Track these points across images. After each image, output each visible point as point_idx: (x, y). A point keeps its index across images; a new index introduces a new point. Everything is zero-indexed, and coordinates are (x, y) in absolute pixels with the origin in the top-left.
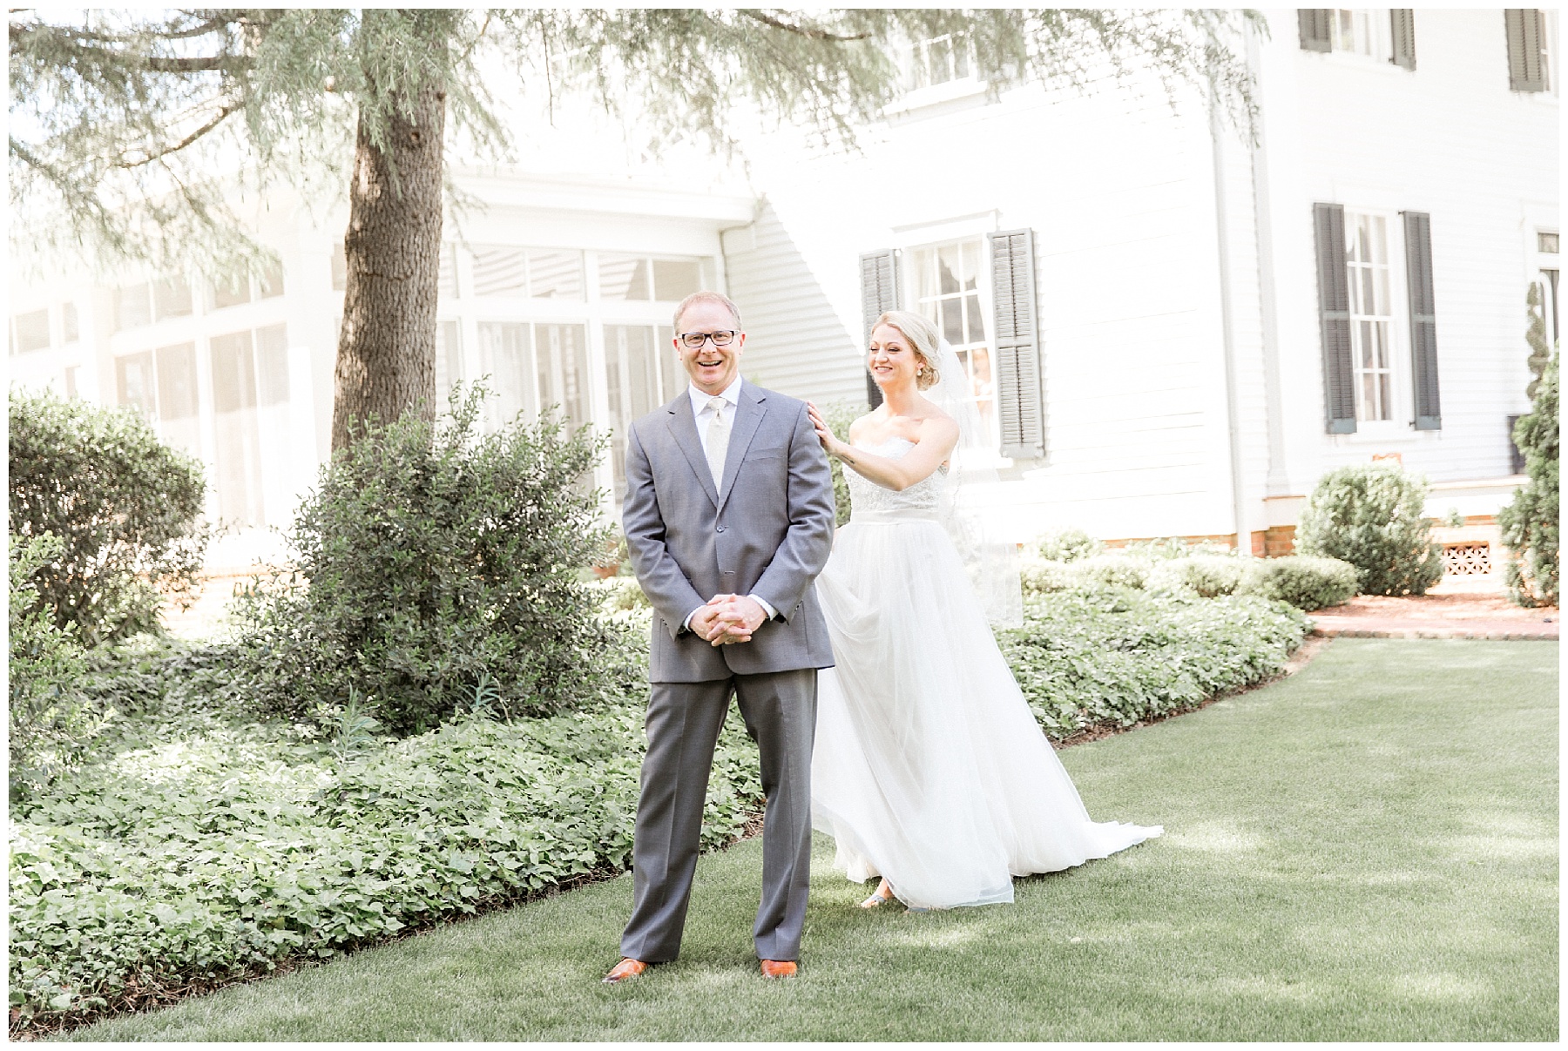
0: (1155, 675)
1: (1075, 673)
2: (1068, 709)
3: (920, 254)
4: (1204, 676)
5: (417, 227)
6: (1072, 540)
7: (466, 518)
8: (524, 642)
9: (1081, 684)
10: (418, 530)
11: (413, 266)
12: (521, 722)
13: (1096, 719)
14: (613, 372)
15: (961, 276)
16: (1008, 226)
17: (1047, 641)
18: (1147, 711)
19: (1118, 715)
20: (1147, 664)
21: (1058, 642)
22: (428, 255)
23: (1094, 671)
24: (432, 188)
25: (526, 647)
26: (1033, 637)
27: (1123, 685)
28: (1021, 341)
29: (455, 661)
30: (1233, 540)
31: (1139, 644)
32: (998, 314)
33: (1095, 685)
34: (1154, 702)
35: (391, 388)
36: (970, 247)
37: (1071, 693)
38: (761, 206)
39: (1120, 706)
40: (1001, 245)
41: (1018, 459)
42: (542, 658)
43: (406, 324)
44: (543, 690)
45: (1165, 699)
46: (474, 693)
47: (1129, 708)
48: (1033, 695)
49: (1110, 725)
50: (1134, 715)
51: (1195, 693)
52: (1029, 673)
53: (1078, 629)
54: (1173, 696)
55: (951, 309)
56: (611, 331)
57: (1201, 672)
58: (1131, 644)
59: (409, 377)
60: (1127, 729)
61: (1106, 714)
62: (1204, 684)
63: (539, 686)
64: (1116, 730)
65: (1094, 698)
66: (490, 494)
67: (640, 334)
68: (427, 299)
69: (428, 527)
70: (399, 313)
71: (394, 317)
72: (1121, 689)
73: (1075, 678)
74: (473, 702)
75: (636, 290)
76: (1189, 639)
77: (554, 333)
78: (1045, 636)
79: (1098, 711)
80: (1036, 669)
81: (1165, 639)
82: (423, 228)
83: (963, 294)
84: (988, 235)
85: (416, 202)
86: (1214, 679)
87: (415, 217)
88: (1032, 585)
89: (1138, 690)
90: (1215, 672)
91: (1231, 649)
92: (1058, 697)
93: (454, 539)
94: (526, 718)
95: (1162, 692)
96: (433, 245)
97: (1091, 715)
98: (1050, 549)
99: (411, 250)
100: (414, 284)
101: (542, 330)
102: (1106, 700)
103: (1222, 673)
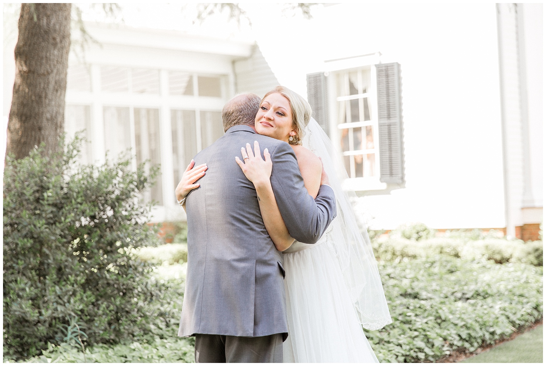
0: (486, 318)
1: (440, 318)
2: (438, 342)
3: (338, 74)
4: (513, 318)
5: (55, 45)
6: (419, 229)
7: (65, 219)
8: (101, 297)
9: (444, 325)
10: (35, 226)
11: (52, 67)
12: (97, 347)
13: (454, 348)
14: (174, 134)
15: (359, 86)
16: (385, 60)
17: (417, 294)
18: (483, 341)
19: (467, 345)
20: (480, 310)
21: (424, 294)
22: (62, 62)
23: (451, 317)
24: (64, 23)
25: (103, 299)
26: (409, 291)
27: (469, 325)
28: (392, 121)
29: (56, 309)
30: (505, 230)
31: (472, 296)
32: (380, 107)
33: (452, 325)
34: (487, 336)
35: (37, 138)
36: (365, 71)
37: (438, 331)
38: (254, 48)
39: (467, 339)
40: (382, 70)
41: (389, 184)
42: (112, 307)
43: (47, 101)
44: (113, 327)
45: (493, 333)
46: (66, 329)
47: (473, 340)
48: (416, 333)
49: (462, 351)
50: (476, 345)
51: (509, 329)
52: (413, 318)
53: (434, 286)
54: (499, 332)
55: (354, 105)
56: (174, 113)
57: (510, 315)
58: (467, 296)
59: (48, 131)
60: (471, 353)
61: (460, 344)
62: (513, 323)
63: (110, 324)
64: (465, 354)
65: (452, 333)
66: (81, 204)
67: (189, 115)
68: (61, 86)
69: (41, 223)
70: (44, 95)
71: (40, 97)
72: (468, 328)
73: (440, 321)
74: (66, 336)
75: (188, 91)
76: (500, 294)
77: (143, 113)
78: (416, 290)
79: (455, 343)
80: (416, 315)
81: (487, 294)
82: (59, 45)
83: (360, 96)
84: (376, 65)
85: (55, 31)
86: (519, 320)
87: (54, 39)
88: (398, 253)
89: (477, 328)
90: (519, 315)
91: (525, 300)
92: (432, 334)
93: (58, 232)
94: (101, 345)
95: (491, 330)
96: (64, 55)
97: (451, 345)
98: (407, 233)
99: (52, 57)
100: (52, 78)
101: (137, 111)
102: (459, 336)
103: (522, 315)
